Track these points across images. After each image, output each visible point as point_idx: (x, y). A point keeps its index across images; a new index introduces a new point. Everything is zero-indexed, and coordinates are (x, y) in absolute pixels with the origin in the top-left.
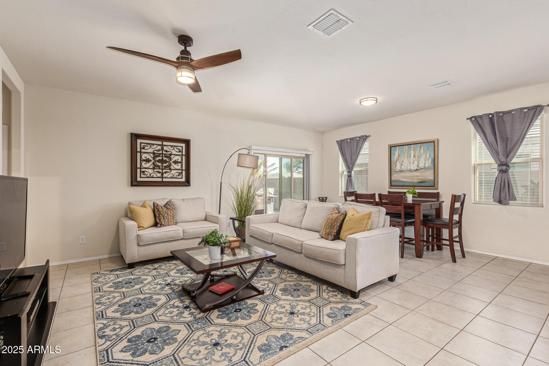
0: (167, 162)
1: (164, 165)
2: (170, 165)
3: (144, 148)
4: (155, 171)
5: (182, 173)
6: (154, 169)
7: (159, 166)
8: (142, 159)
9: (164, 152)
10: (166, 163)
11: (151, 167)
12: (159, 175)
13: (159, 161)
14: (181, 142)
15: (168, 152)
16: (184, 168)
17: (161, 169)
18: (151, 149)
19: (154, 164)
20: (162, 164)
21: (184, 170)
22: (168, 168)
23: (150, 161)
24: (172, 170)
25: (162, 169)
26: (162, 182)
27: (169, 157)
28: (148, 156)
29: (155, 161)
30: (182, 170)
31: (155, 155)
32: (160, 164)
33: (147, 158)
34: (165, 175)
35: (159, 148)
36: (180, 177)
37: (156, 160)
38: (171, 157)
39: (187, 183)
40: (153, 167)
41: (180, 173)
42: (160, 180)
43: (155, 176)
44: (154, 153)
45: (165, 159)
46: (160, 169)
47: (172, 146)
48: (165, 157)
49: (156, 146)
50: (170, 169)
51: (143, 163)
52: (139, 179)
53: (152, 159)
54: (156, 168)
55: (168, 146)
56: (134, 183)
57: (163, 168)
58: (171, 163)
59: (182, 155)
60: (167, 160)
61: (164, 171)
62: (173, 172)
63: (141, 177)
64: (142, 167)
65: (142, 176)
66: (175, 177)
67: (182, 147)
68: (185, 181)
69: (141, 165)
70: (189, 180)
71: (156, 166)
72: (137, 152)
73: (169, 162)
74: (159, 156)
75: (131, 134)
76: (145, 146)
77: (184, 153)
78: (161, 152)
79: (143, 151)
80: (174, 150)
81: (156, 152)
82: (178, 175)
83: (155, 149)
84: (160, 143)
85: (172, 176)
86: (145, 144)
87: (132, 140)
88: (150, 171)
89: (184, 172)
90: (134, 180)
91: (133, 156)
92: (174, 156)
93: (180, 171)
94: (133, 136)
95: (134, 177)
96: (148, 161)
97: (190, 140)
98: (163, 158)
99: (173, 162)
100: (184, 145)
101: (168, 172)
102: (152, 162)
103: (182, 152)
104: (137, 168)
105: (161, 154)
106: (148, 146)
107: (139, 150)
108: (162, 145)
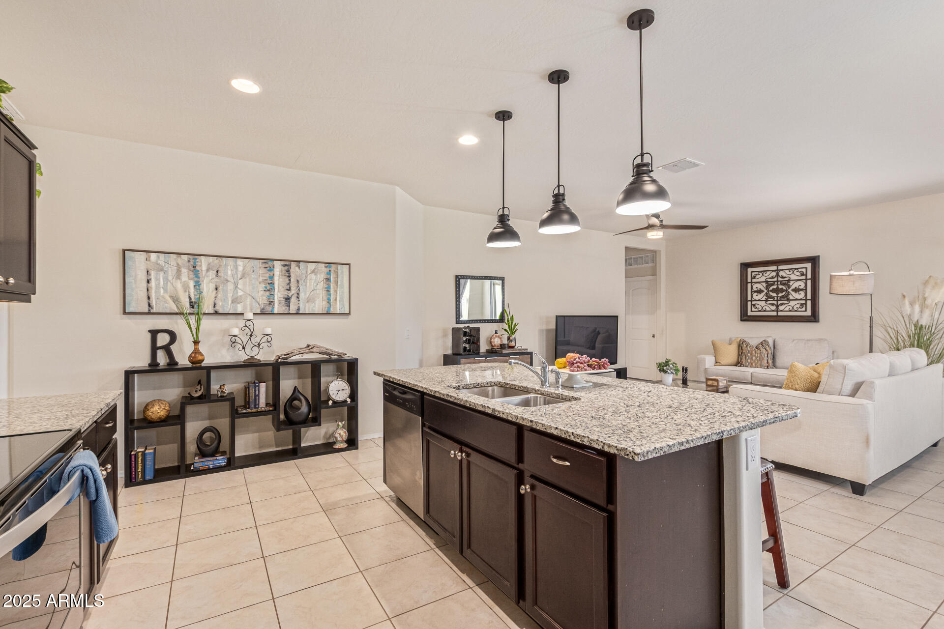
0: (784, 291)
1: (781, 295)
2: (788, 294)
3: (754, 278)
4: (767, 303)
5: (806, 304)
6: (766, 300)
7: (773, 297)
8: (753, 291)
9: (780, 279)
10: (782, 293)
11: (764, 299)
12: (774, 308)
13: (773, 291)
14: (806, 262)
15: (785, 277)
16: (809, 297)
18: (763, 277)
19: (766, 294)
20: (777, 294)
21: (809, 300)
22: (786, 299)
23: (763, 291)
24: (791, 301)
25: (777, 300)
26: (777, 316)
27: (787, 283)
28: (760, 286)
29: (768, 291)
30: (806, 300)
31: (768, 284)
32: (774, 295)
33: (759, 288)
34: (781, 308)
35: (774, 274)
36: (804, 309)
37: (770, 290)
38: (789, 283)
39: (814, 318)
40: (766, 298)
41: (802, 305)
42: (774, 314)
43: (768, 309)
44: (766, 282)
45: (780, 287)
46: (774, 300)
47: (790, 270)
48: (782, 284)
49: (769, 273)
50: (788, 300)
51: (755, 295)
52: (749, 313)
53: (764, 290)
54: (769, 299)
55: (785, 272)
56: (745, 317)
57: (779, 299)
59: (806, 279)
60: (784, 288)
61: (780, 302)
62: (792, 303)
63: (752, 311)
64: (753, 300)
65: (753, 309)
66: (796, 309)
67: (806, 268)
68: (810, 315)
69: (752, 297)
70: (817, 314)
71: (768, 297)
72: (747, 283)
73: (787, 290)
74: (773, 285)
75: (742, 264)
76: (756, 275)
77: (809, 276)
78: (775, 279)
79: (754, 280)
80: (793, 274)
81: (769, 280)
82: (800, 307)
83: (769, 277)
84: (775, 268)
85: (791, 308)
86: (757, 273)
87: (742, 270)
88: (763, 304)
89: (809, 303)
90: (744, 314)
91: (742, 288)
92: (793, 282)
93: (804, 302)
94: (743, 266)
95: (744, 311)
96: (760, 291)
97: (819, 256)
98: (778, 286)
99: (793, 290)
100: (810, 264)
101: (785, 304)
102: (765, 293)
103: (806, 275)
104: (747, 301)
105: (775, 281)
106: (761, 274)
107: (749, 280)
108: (777, 271)
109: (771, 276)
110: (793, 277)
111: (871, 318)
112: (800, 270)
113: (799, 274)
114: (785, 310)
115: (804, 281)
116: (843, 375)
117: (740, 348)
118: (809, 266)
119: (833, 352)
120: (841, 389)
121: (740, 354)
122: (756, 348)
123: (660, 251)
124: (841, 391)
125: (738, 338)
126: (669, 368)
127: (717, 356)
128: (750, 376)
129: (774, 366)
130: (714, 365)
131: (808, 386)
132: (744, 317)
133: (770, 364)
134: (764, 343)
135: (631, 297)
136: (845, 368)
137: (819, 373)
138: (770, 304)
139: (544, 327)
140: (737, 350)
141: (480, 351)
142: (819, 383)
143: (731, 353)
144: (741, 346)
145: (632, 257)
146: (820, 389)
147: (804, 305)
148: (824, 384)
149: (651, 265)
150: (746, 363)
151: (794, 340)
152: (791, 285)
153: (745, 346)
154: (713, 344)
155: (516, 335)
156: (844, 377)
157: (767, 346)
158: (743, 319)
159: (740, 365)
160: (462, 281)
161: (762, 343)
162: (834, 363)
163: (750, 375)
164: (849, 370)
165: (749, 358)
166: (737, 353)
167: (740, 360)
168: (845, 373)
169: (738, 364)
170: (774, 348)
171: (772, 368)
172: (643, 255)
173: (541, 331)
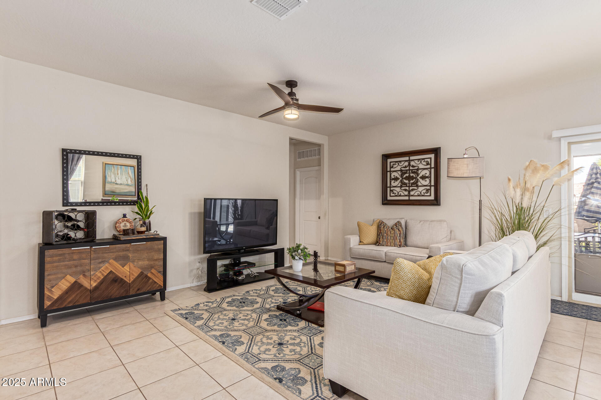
0: (414, 178)
1: (412, 182)
2: (417, 181)
3: (392, 167)
4: (402, 189)
5: (430, 189)
6: (401, 187)
7: (405, 184)
8: (391, 178)
9: (411, 168)
10: (413, 180)
11: (399, 185)
12: (406, 193)
13: (406, 178)
14: (430, 153)
15: (415, 167)
16: (433, 184)
17: (408, 186)
18: (399, 166)
20: (409, 181)
21: (432, 186)
22: (415, 185)
23: (398, 179)
24: (419, 187)
26: (409, 200)
27: (416, 172)
29: (403, 179)
30: (430, 186)
31: (403, 172)
32: (407, 182)
33: (396, 176)
34: (412, 193)
35: (407, 164)
36: (429, 194)
37: (404, 177)
38: (418, 172)
39: (436, 202)
40: (401, 185)
41: (427, 190)
42: (407, 198)
43: (402, 194)
44: (401, 171)
45: (412, 175)
47: (419, 160)
48: (413, 173)
49: (403, 163)
50: (417, 186)
51: (393, 182)
52: (389, 198)
53: (400, 177)
54: (403, 186)
55: (415, 161)
56: (386, 202)
57: (410, 185)
58: (418, 179)
59: (431, 168)
60: (414, 176)
61: (411, 188)
62: (420, 189)
63: (390, 196)
64: (391, 186)
65: (392, 195)
66: (423, 194)
67: (431, 158)
68: (433, 199)
69: (390, 184)
70: (439, 198)
71: (403, 184)
72: (387, 172)
73: (416, 178)
74: (406, 173)
75: (383, 155)
76: (394, 164)
77: (433, 166)
78: (408, 168)
79: (392, 169)
80: (421, 164)
81: (403, 169)
82: (426, 192)
83: (403, 166)
84: (407, 158)
85: (419, 193)
86: (394, 163)
87: (383, 161)
88: (398, 189)
89: (433, 188)
90: (385, 199)
91: (383, 176)
92: (421, 170)
93: (428, 188)
94: (383, 157)
95: (384, 196)
96: (396, 179)
97: (440, 148)
98: (409, 174)
99: (421, 178)
100: (433, 155)
101: (415, 189)
102: (400, 180)
103: (431, 165)
104: (387, 187)
105: (408, 170)
106: (397, 164)
107: (389, 169)
108: (409, 161)
109: (404, 165)
110: (421, 166)
111: (480, 201)
112: (426, 160)
113: (425, 163)
114: (415, 195)
115: (429, 169)
116: (459, 281)
117: (379, 229)
118: (432, 156)
119: (451, 232)
120: (457, 302)
121: (379, 234)
122: (392, 229)
123: (323, 145)
124: (456, 305)
125: (378, 219)
126: (297, 254)
127: (361, 236)
128: (384, 255)
129: (406, 245)
130: (358, 244)
131: (415, 292)
132: (384, 201)
133: (402, 243)
134: (398, 224)
135: (304, 185)
136: (462, 271)
137: (430, 273)
138: (404, 190)
139: (193, 211)
140: (377, 231)
141: (96, 238)
142: (430, 287)
143: (371, 233)
144: (380, 226)
145: (304, 150)
146: (429, 300)
147: (429, 191)
148: (434, 293)
149: (317, 157)
150: (383, 242)
151: (421, 221)
152: (419, 173)
153: (383, 227)
154: (358, 225)
155: (153, 219)
156: (461, 284)
157: (400, 227)
158: (384, 203)
159: (378, 244)
160: (70, 156)
161: (396, 224)
162: (447, 261)
163: (384, 253)
164: (468, 274)
165: (385, 238)
166: (377, 233)
167: (378, 239)
168: (462, 278)
169: (377, 243)
170: (406, 228)
171: (404, 246)
172: (312, 149)
173: (191, 214)
